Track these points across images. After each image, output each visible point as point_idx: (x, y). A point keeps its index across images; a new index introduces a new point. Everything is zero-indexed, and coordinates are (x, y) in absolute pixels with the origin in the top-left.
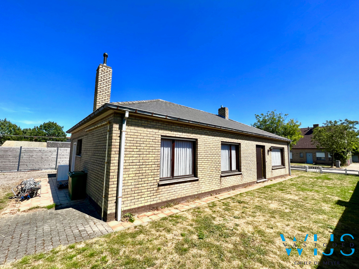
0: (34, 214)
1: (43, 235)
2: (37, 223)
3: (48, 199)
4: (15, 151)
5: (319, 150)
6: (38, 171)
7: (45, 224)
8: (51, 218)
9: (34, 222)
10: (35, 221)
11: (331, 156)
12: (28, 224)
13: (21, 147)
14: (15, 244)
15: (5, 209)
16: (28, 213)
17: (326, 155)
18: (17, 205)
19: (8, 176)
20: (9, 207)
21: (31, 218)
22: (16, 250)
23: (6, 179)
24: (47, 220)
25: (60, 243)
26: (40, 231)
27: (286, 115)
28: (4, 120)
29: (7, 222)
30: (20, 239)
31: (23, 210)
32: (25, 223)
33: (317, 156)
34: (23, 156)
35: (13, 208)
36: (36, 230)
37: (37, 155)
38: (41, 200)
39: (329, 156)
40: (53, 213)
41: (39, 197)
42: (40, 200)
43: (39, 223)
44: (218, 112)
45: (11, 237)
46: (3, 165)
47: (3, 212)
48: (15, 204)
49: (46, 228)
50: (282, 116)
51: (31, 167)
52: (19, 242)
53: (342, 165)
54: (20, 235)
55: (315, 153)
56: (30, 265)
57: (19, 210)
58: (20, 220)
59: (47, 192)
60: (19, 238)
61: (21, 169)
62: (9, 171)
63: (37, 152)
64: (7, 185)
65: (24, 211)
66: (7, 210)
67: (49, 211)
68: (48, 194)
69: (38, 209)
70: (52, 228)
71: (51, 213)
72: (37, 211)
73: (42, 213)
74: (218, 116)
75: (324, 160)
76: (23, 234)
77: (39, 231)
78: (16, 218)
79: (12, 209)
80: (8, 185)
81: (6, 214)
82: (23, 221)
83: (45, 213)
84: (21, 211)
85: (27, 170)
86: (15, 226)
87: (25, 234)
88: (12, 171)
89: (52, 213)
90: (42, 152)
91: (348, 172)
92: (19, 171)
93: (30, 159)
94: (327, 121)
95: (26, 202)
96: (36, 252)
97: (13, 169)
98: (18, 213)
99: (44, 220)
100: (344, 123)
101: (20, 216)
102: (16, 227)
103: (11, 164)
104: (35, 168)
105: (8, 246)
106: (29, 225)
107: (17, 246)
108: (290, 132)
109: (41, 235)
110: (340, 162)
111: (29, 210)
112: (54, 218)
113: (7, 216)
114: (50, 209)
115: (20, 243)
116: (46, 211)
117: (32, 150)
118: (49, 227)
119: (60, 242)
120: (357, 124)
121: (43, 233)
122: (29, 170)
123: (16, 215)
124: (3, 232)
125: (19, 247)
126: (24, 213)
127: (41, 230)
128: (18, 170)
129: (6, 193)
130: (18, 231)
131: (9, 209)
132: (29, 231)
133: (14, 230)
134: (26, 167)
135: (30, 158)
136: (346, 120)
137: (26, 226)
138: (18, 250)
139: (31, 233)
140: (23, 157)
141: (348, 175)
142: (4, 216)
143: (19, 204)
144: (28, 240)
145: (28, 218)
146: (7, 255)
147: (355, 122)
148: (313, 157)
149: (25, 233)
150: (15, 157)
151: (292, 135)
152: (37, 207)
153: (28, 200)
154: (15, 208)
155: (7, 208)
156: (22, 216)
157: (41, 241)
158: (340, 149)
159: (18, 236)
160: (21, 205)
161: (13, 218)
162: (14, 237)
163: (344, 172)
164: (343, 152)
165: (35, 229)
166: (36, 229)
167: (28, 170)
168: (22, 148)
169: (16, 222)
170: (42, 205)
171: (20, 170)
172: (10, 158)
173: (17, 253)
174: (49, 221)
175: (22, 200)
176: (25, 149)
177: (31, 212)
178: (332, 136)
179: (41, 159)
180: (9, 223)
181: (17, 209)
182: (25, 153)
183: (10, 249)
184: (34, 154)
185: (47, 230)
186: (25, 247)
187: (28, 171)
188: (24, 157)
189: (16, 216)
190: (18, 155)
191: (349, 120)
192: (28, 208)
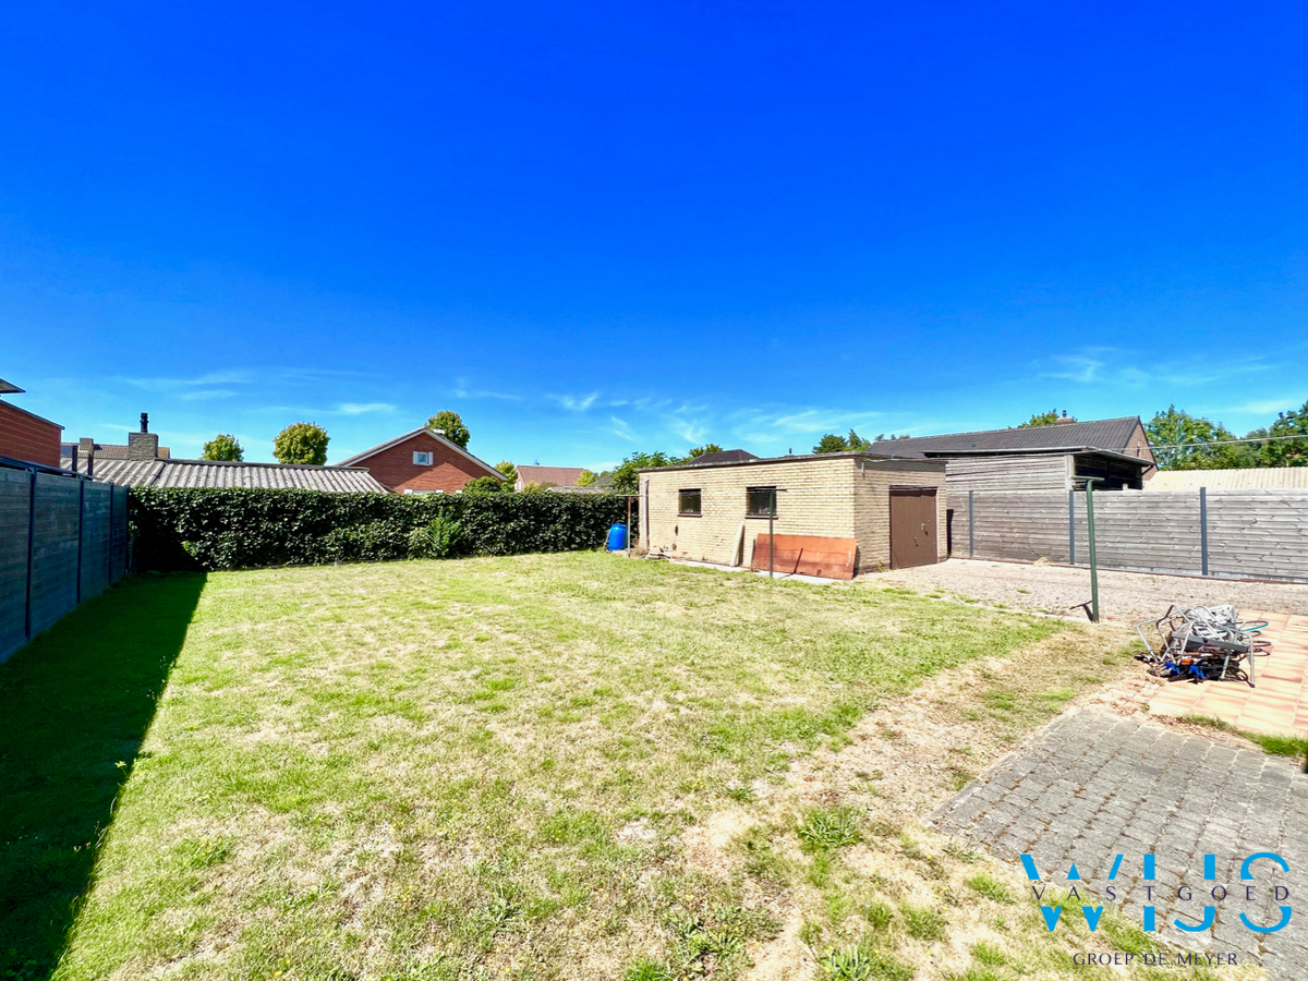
0: (1195, 748)
1: (1190, 856)
2: (1186, 787)
3: (1291, 708)
4: (1183, 505)
6: (1287, 587)
7: (1221, 811)
8: (1261, 799)
9: (1177, 778)
10: (1184, 776)
12: (1151, 771)
13: (1203, 490)
14: (1075, 820)
15: (1107, 686)
16: (1171, 732)
18: (1150, 688)
19: (1164, 587)
20: (1120, 683)
21: (1176, 753)
22: (1065, 843)
23: (1156, 596)
24: (1244, 797)
25: (1256, 951)
26: (1186, 829)
28: (1167, 411)
29: (1089, 731)
30: (1100, 811)
31: (1158, 714)
32: (1145, 762)
34: (1214, 522)
35: (1130, 694)
36: (1172, 815)
37: (1275, 519)
38: (1253, 702)
40: (1282, 779)
41: (1244, 686)
42: (1246, 699)
43: (1199, 791)
45: (1076, 786)
46: (1153, 549)
47: (1096, 695)
48: (1142, 683)
49: (1220, 829)
51: (1253, 564)
52: (1090, 822)
54: (1107, 798)
56: (1076, 940)
57: (1146, 708)
58: (1132, 741)
59: (1295, 675)
60: (1095, 807)
61: (1217, 569)
62: (1173, 572)
63: (1270, 505)
64: (1150, 615)
65: (1161, 718)
66: (1113, 692)
67: (1269, 762)
68: (1299, 686)
69: (1219, 734)
70: (1246, 844)
71: (1273, 776)
72: (1213, 741)
73: (1231, 759)
76: (1117, 803)
77: (1179, 827)
78: (1121, 731)
79: (1124, 695)
80: (1152, 615)
81: (1101, 705)
82: (1140, 751)
83: (1244, 764)
84: (1150, 712)
85: (1239, 577)
86: (1105, 757)
87: (1124, 802)
88: (1184, 573)
89: (1278, 778)
90: (1293, 506)
92: (1209, 575)
93: (1244, 535)
95: (1184, 688)
96: (1128, 905)
97: (1187, 566)
98: (1138, 714)
99: (1225, 789)
101: (1139, 730)
102: (1107, 762)
103: (1177, 547)
104: (1271, 572)
105: (1053, 812)
106: (1155, 778)
107: (1077, 833)
109: (1180, 848)
111: (1180, 720)
112: (1278, 806)
113: (1102, 712)
114: (1276, 757)
115: (1090, 828)
116: (1254, 756)
117: (1248, 498)
118: (1232, 834)
119: (1263, 951)
121: (1197, 842)
122: (1249, 574)
123: (1128, 719)
124: (1063, 756)
125: (1081, 840)
126: (1159, 727)
127: (1192, 827)
128: (1205, 571)
129: (1134, 638)
130: (1107, 780)
131: (1115, 691)
132: (1144, 801)
133: (1095, 769)
134: (1235, 563)
135: (1244, 532)
137: (1142, 776)
138: (1072, 847)
139: (1147, 816)
140: (1214, 527)
142: (1093, 708)
143: (1156, 686)
144: (1123, 834)
145: (1165, 749)
146: (1034, 843)
149: (1126, 799)
150: (1186, 523)
152: (1219, 725)
153: (1195, 682)
154: (1138, 697)
155: (1113, 686)
156: (1147, 732)
157: (1168, 875)
159: (1096, 798)
160: (1161, 693)
161: (1115, 724)
162: (1083, 794)
165: (1169, 808)
166: (1175, 810)
167: (1246, 577)
168: (1207, 492)
169: (1116, 746)
170: (1243, 724)
171: (1213, 573)
172: (1169, 529)
173: (1065, 858)
174: (1250, 807)
175: (1172, 677)
176: (1217, 498)
177: (1185, 734)
179: (1297, 537)
180: (1094, 737)
181: (1143, 700)
182: (1221, 512)
183: (1055, 827)
184: (1261, 515)
185: (1220, 841)
186: (1101, 855)
187: (1242, 580)
188: (1219, 524)
189: (1126, 723)
190: (1195, 518)
192: (1181, 711)
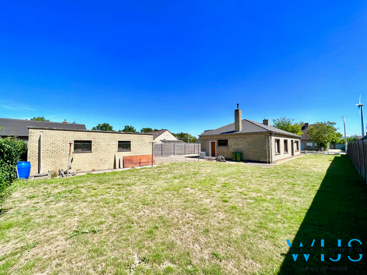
5: (309, 141)
11: (317, 145)
17: (314, 144)
27: (293, 120)
33: (307, 145)
39: (316, 145)
44: (263, 122)
50: (291, 120)
53: (324, 150)
55: (306, 143)
74: (263, 124)
75: (312, 148)
91: (329, 153)
94: (316, 122)
100: (327, 123)
108: (295, 130)
110: (323, 149)
120: (335, 124)
136: (328, 122)
141: (329, 154)
147: (334, 123)
148: (305, 146)
151: (297, 132)
158: (324, 140)
163: (327, 153)
164: (325, 142)
178: (319, 132)
191: (330, 122)
